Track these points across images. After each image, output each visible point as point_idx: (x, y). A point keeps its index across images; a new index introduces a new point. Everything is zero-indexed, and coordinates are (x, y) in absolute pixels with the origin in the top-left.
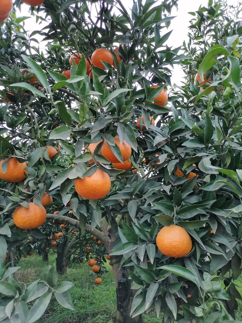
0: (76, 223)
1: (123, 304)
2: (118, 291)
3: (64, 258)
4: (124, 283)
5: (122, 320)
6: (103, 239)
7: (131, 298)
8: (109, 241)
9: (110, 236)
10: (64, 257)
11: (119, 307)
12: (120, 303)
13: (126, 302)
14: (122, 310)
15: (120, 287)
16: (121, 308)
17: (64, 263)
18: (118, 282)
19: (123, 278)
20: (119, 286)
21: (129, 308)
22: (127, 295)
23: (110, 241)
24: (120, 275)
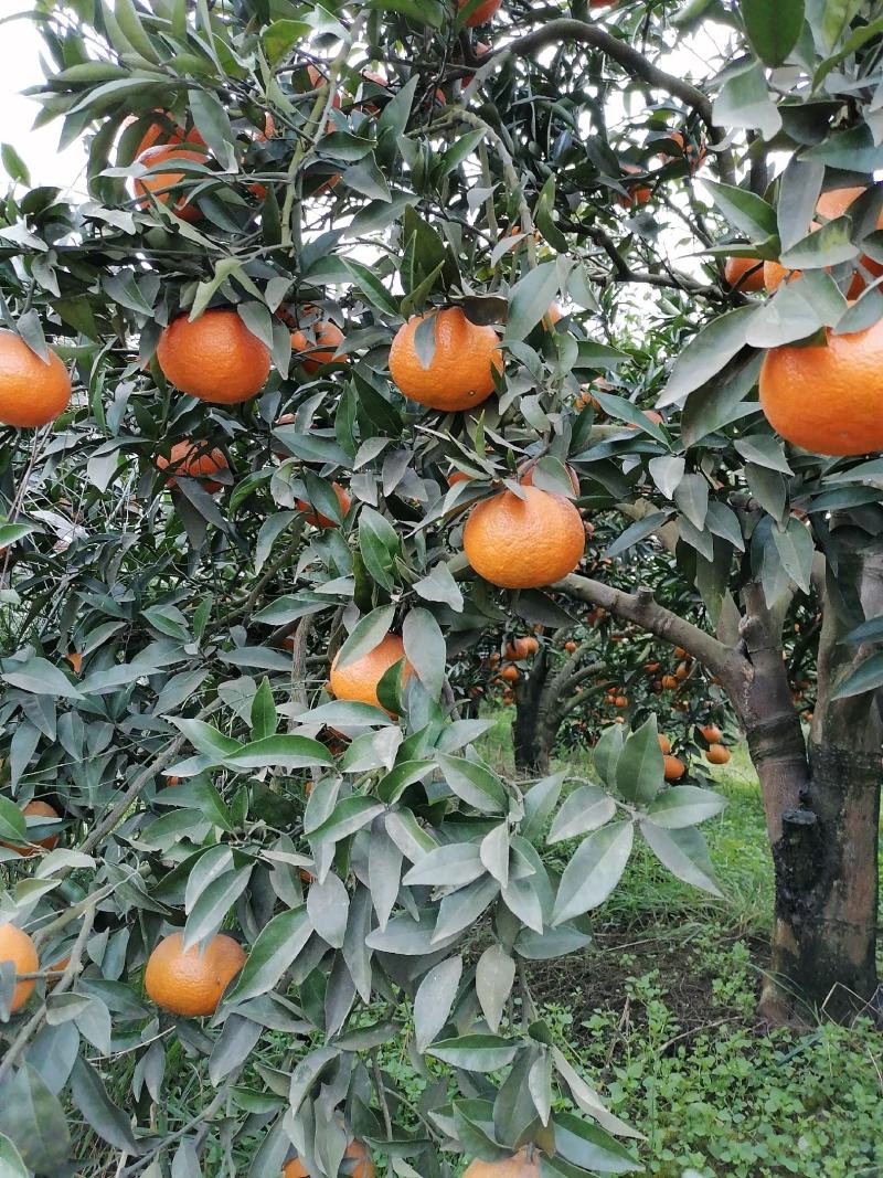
0: (612, 600)
1: (804, 898)
2: (782, 852)
3: (540, 726)
4: (808, 829)
5: (796, 953)
6: (720, 664)
7: (835, 883)
8: (746, 672)
9: (747, 656)
10: (539, 721)
11: (784, 908)
12: (788, 895)
13: (815, 894)
14: (796, 919)
15: (792, 841)
16: (793, 911)
17: (541, 739)
18: (784, 821)
19: (801, 808)
20: (785, 836)
21: (827, 918)
22: (820, 871)
23: (750, 672)
24: (792, 796)
